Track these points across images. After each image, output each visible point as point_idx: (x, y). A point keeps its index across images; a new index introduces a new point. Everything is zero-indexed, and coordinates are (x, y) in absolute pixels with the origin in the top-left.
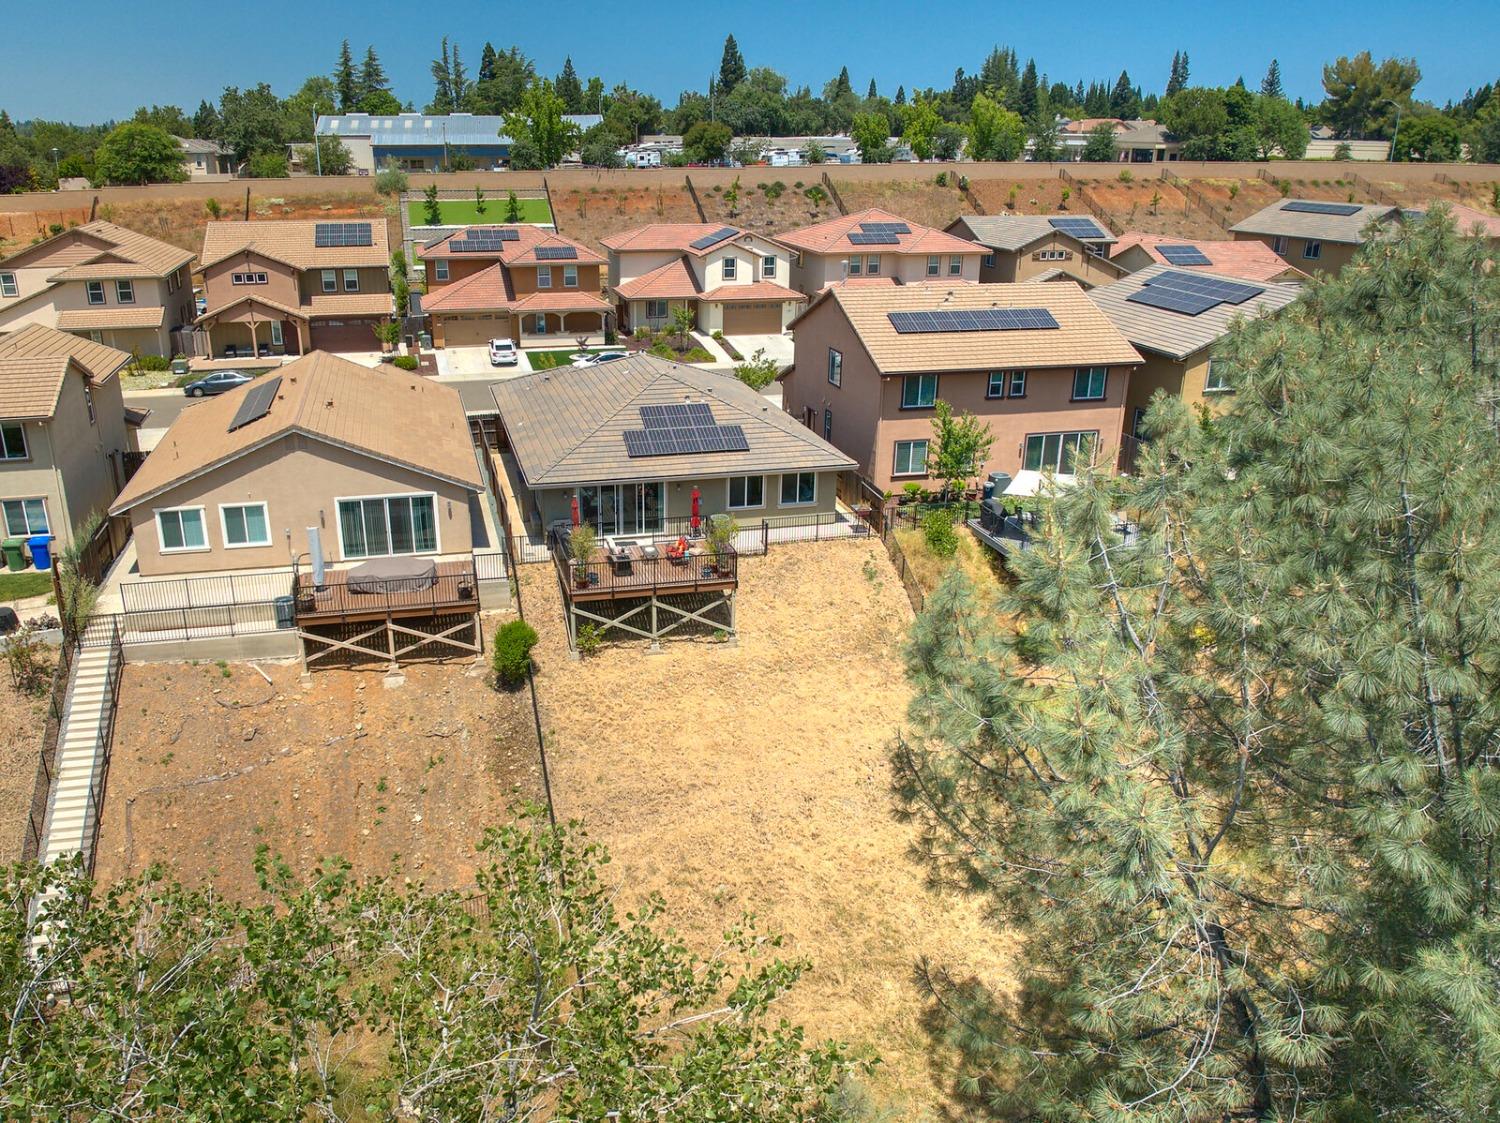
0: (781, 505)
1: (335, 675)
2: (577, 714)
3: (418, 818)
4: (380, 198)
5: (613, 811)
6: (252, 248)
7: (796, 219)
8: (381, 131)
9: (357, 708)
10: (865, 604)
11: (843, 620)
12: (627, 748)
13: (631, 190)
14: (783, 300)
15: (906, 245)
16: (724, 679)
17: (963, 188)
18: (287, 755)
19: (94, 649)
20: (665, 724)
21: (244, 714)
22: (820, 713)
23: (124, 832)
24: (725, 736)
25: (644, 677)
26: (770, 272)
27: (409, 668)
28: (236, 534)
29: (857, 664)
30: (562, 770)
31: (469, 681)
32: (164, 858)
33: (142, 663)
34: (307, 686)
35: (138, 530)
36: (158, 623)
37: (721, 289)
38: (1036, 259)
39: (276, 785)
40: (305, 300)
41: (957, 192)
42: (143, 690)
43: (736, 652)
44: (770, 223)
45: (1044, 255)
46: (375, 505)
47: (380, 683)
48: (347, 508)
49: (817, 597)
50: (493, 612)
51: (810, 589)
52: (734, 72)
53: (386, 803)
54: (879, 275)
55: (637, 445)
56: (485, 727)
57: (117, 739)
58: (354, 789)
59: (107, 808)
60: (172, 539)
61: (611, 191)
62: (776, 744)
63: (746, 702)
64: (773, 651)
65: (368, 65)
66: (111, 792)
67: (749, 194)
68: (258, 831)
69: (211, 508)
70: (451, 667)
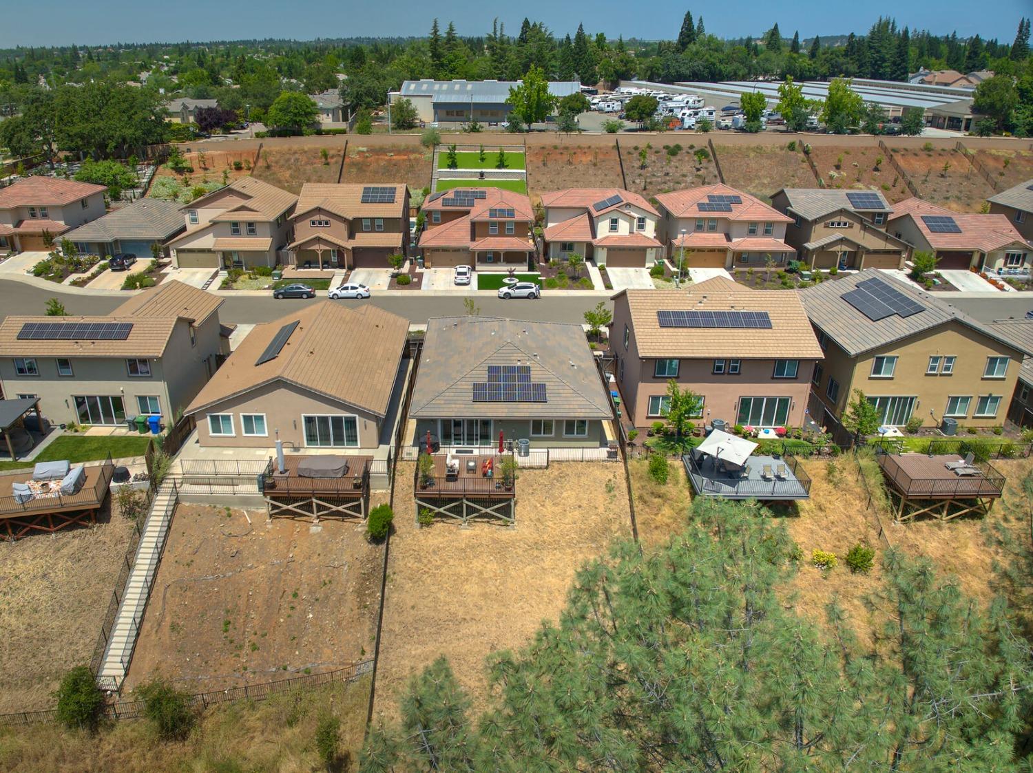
0: (564, 436)
1: (285, 522)
2: (411, 563)
3: (311, 616)
4: (423, 149)
5: (416, 628)
6: (322, 207)
7: (685, 172)
8: (439, 92)
9: (291, 544)
10: (601, 509)
11: (584, 520)
12: (433, 588)
13: (579, 147)
14: (648, 247)
15: (737, 214)
16: (501, 551)
17: (806, 152)
18: (250, 568)
19: (165, 494)
20: (459, 576)
21: (234, 541)
22: (553, 580)
23: (161, 603)
24: (493, 588)
25: (455, 544)
26: (641, 227)
27: (325, 522)
28: (249, 429)
29: (585, 550)
30: (393, 597)
31: (356, 534)
32: (178, 621)
33: (187, 504)
34: (270, 526)
35: (199, 423)
36: (200, 481)
37: (606, 238)
38: (826, 226)
39: (241, 586)
40: (351, 236)
41: (802, 155)
42: (185, 520)
43: (513, 532)
44: (667, 174)
45: (833, 224)
46: (324, 420)
47: (308, 530)
48: (309, 420)
49: (572, 501)
50: (378, 491)
51: (569, 495)
52: (688, 36)
53: (296, 604)
54: (716, 232)
55: (480, 393)
56: (358, 564)
57: (167, 548)
58: (281, 594)
59: (155, 589)
60: (216, 429)
61: (566, 148)
62: (522, 598)
63: (511, 567)
64: (535, 535)
65: (449, 33)
66: (159, 580)
67: (657, 152)
68: (228, 611)
69: (236, 415)
70: (347, 524)
